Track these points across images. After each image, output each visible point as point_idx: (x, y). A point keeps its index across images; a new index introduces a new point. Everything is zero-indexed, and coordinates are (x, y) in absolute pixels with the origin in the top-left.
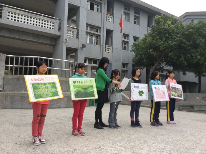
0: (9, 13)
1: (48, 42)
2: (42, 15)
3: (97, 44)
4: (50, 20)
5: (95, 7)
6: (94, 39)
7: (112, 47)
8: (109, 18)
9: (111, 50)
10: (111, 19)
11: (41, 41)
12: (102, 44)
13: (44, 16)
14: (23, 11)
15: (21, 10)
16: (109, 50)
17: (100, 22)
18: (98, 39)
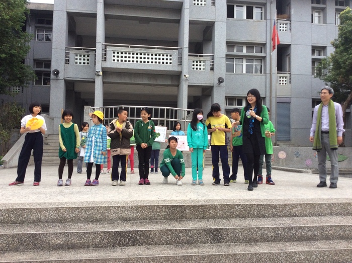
0: (114, 53)
1: (169, 82)
2: (155, 48)
3: (261, 72)
4: (165, 52)
5: (256, 12)
6: (255, 64)
7: (290, 73)
8: (282, 26)
9: (289, 78)
10: (285, 26)
11: (159, 82)
12: (268, 71)
13: (158, 48)
14: (131, 47)
15: (128, 47)
16: (284, 79)
17: (265, 35)
18: (263, 64)
